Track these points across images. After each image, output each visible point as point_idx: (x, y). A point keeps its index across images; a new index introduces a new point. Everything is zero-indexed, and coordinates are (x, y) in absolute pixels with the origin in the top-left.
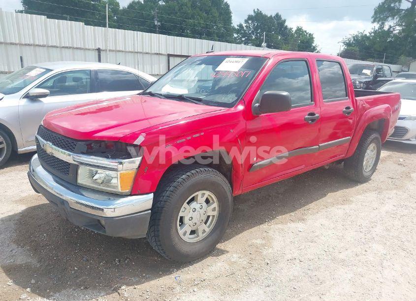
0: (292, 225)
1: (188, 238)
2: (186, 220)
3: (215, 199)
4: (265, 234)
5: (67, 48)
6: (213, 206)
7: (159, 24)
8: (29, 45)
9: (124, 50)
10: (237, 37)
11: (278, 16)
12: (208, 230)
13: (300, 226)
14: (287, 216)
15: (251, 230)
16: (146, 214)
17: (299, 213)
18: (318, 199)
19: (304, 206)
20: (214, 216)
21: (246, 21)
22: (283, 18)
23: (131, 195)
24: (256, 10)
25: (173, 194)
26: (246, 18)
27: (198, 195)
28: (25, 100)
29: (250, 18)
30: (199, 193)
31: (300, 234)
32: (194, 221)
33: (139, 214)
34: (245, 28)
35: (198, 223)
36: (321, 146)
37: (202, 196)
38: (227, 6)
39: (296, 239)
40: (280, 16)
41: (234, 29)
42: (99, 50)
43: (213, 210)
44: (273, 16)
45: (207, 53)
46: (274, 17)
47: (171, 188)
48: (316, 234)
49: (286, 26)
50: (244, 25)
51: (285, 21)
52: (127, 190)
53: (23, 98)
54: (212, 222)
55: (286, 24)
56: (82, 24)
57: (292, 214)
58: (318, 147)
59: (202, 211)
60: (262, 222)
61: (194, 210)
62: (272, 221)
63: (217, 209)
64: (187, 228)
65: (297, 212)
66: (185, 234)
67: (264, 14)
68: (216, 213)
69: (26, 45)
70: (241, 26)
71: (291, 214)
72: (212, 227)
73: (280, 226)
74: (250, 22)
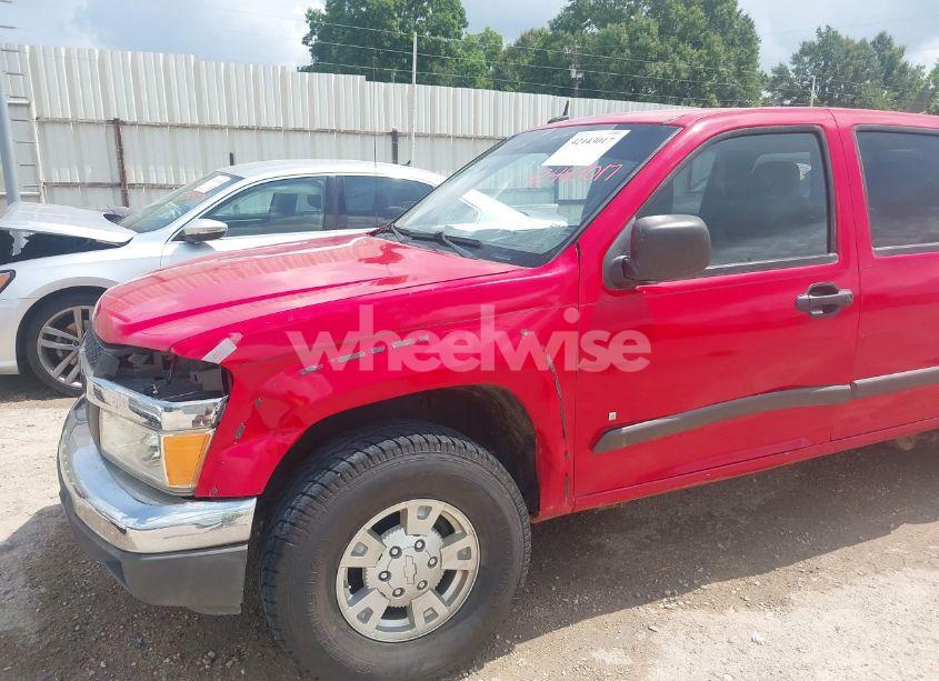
0: (739, 618)
1: (375, 629)
2: (371, 578)
3: (468, 527)
4: (642, 636)
5: (325, 131)
6: (460, 545)
7: (580, 76)
8: (247, 128)
9: (451, 133)
10: (773, 97)
11: (883, 41)
12: (443, 612)
13: (764, 623)
14: (736, 585)
15: (606, 618)
16: (231, 554)
17: (776, 578)
18: (859, 541)
19: (805, 556)
20: (465, 573)
21: (796, 59)
22: (897, 44)
23: (193, 499)
24: (823, 30)
25: (315, 504)
26: (797, 50)
27: (405, 510)
28: (177, 244)
29: (807, 50)
30: (412, 507)
31: (754, 651)
32: (395, 582)
33: (210, 552)
34: (793, 75)
35: (410, 589)
36: (863, 385)
37: (421, 514)
38: (748, 23)
39: (734, 668)
40: (890, 39)
41: (764, 79)
42: (394, 135)
43: (464, 554)
44: (869, 41)
45: (549, 122)
46: (873, 43)
47: (315, 489)
48: (806, 659)
49: (905, 65)
50: (791, 67)
51: (902, 51)
52: (189, 485)
53: (174, 240)
54: (460, 591)
55: (904, 59)
56: (360, 78)
57: (756, 580)
58: (848, 387)
59: (423, 558)
60: (651, 594)
61: (395, 552)
62: (686, 596)
63: (475, 553)
64: (375, 601)
65: (771, 575)
66: (366, 615)
67: (844, 37)
68: (472, 565)
69: (241, 128)
70: (781, 72)
71: (752, 579)
72: (457, 603)
73: (699, 616)
74: (806, 59)
